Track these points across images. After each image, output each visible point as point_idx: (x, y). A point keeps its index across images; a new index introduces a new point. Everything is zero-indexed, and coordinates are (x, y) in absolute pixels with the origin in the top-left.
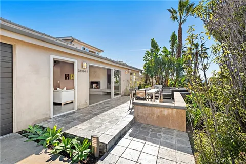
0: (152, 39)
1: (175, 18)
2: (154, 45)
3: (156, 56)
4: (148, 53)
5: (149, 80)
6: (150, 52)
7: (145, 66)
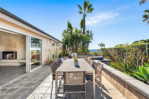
0: (68, 22)
1: (81, 13)
2: (70, 26)
3: (71, 33)
4: (65, 32)
5: (66, 49)
6: (67, 31)
7: (63, 40)
